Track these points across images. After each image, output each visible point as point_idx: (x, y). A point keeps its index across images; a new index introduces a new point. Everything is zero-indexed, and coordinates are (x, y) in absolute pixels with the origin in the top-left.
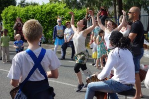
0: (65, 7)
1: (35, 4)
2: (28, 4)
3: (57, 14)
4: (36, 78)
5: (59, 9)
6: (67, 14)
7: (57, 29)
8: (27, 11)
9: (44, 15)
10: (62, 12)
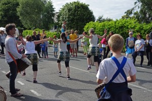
0: (135, 22)
1: (110, 20)
2: (104, 21)
3: (128, 28)
4: (118, 80)
5: (130, 24)
6: (137, 28)
7: (129, 41)
8: (104, 26)
9: (117, 29)
10: (132, 26)
